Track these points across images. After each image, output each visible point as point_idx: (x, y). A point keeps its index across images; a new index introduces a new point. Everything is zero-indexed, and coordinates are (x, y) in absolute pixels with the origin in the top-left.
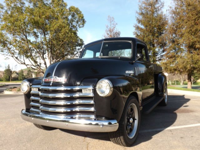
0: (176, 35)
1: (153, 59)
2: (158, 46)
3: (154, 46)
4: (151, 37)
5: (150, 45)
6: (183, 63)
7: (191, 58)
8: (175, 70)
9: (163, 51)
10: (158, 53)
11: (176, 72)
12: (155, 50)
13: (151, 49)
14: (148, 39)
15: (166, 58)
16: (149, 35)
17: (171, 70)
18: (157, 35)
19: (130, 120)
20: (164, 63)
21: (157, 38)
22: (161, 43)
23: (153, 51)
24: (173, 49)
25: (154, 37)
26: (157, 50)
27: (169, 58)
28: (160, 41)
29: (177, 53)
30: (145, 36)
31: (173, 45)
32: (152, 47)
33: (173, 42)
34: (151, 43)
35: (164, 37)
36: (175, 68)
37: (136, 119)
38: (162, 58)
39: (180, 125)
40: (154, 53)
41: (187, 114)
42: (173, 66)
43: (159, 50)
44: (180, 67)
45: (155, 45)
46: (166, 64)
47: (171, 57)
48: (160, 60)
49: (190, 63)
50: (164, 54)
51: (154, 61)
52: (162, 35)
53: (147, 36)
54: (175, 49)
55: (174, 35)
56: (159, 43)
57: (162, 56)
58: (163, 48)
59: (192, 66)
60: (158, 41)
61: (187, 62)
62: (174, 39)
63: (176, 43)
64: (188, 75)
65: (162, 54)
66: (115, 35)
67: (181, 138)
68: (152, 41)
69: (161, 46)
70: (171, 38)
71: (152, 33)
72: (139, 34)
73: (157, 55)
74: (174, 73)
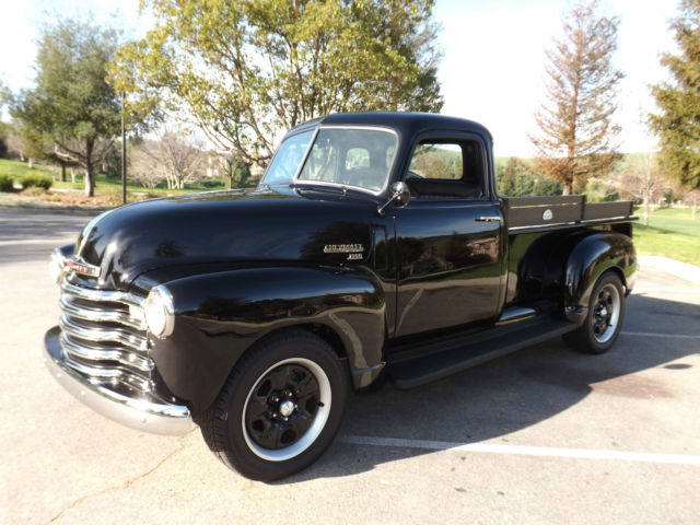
19: (283, 407)
37: (322, 405)
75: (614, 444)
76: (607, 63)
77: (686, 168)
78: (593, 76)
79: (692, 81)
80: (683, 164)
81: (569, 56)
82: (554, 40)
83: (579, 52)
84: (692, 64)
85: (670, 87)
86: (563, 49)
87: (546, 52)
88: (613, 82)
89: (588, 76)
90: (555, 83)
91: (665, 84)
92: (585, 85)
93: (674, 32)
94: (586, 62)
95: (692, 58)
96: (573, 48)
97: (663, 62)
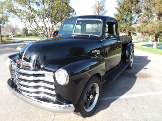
0: (150, 4)
1: (130, 22)
2: (135, 12)
3: (131, 12)
4: (130, 5)
5: (129, 11)
6: (153, 28)
7: (159, 25)
8: (146, 32)
9: (139, 17)
10: (134, 18)
11: (146, 34)
12: (132, 15)
13: (129, 15)
14: (127, 6)
15: (140, 22)
16: (128, 3)
17: (142, 33)
18: (134, 3)
19: (90, 97)
20: (137, 27)
21: (134, 6)
22: (137, 10)
23: (130, 16)
24: (146, 15)
25: (132, 5)
26: (133, 15)
27: (142, 23)
28: (137, 8)
29: (149, 19)
30: (125, 4)
31: (146, 12)
32: (130, 13)
33: (148, 9)
34: (129, 10)
35: (140, 5)
36: (146, 31)
37: (97, 94)
38: (137, 22)
39: (137, 93)
40: (131, 18)
41: (145, 79)
42: (145, 29)
43: (135, 15)
44: (150, 30)
45: (133, 11)
46: (140, 28)
47: (144, 22)
48: (135, 23)
49: (158, 29)
50: (139, 19)
51: (131, 24)
52: (140, 3)
53: (126, 4)
54: (148, 16)
55: (148, 4)
56: (135, 10)
57: (137, 20)
58: (138, 14)
59: (159, 30)
60: (135, 8)
61: (156, 27)
62: (149, 7)
63: (149, 11)
64: (155, 37)
65: (137, 19)
66: (102, 2)
67: (134, 109)
68: (130, 9)
69: (137, 12)
70: (146, 6)
71: (131, 1)
72: (120, 2)
73: (133, 20)
74: (145, 35)
75: (152, 90)
76: (104, 9)
77: (121, 29)
78: (101, 11)
79: (121, 12)
80: (120, 28)
81: (97, 7)
82: (94, 4)
83: (99, 6)
84: (121, 9)
85: (117, 14)
86: (95, 6)
87: (92, 6)
88: (105, 12)
89: (100, 11)
90: (94, 12)
91: (116, 13)
92: (100, 13)
93: (117, 3)
94: (100, 8)
95: (121, 8)
96: (97, 6)
97: (115, 9)
